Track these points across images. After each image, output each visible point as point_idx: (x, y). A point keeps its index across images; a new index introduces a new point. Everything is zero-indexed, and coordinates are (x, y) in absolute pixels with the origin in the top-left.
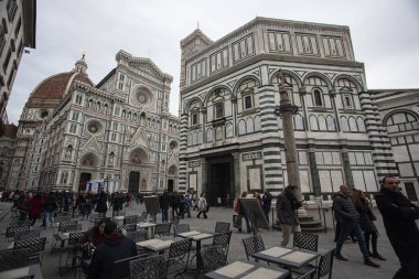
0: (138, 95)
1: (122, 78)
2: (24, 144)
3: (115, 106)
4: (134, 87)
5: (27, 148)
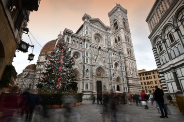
0: (95, 38)
1: (87, 28)
2: (39, 72)
3: (86, 43)
4: (93, 33)
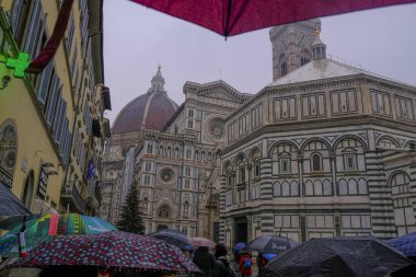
0: (212, 128)
1: (191, 114)
2: (109, 189)
5: (111, 194)
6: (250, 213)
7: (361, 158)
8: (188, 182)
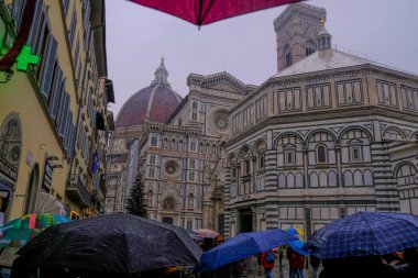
1: (195, 106)
2: (113, 182)
3: (190, 140)
6: (255, 205)
7: (366, 149)
8: (192, 174)
